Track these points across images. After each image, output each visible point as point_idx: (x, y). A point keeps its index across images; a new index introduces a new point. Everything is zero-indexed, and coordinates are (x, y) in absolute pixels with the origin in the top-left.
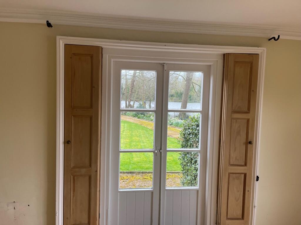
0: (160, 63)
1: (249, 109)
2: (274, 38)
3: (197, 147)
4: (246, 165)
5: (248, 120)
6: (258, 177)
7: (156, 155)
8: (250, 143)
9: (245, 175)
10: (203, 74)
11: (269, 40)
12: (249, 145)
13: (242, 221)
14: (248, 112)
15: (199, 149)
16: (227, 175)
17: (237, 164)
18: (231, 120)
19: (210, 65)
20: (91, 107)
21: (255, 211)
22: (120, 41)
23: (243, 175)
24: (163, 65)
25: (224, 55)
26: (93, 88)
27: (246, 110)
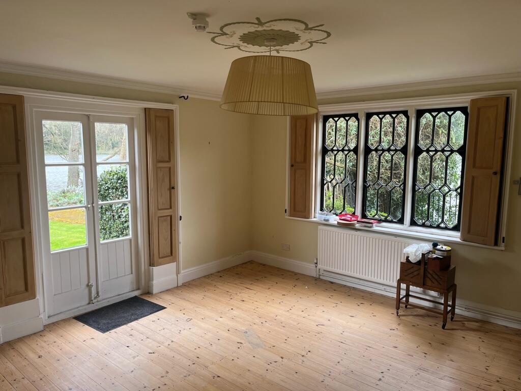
0: (85, 115)
1: (170, 158)
2: (184, 97)
3: (127, 198)
4: (171, 208)
5: (170, 168)
6: (181, 217)
7: (89, 210)
8: (173, 188)
9: (171, 216)
10: (127, 126)
11: (180, 97)
12: (172, 190)
13: (171, 257)
14: (169, 161)
15: (129, 199)
16: (157, 219)
17: (164, 208)
18: (157, 169)
19: (133, 118)
20: (18, 162)
21: (181, 246)
22: (46, 91)
23: (169, 217)
24: (88, 116)
25: (145, 109)
26: (19, 142)
27: (167, 159)
